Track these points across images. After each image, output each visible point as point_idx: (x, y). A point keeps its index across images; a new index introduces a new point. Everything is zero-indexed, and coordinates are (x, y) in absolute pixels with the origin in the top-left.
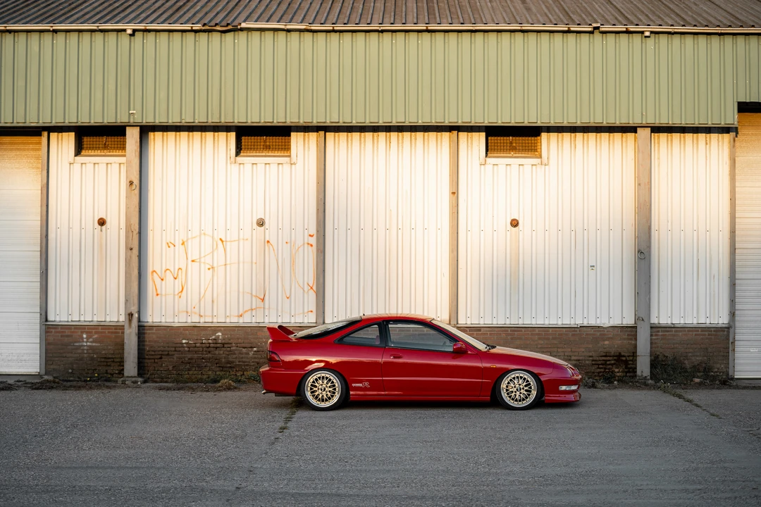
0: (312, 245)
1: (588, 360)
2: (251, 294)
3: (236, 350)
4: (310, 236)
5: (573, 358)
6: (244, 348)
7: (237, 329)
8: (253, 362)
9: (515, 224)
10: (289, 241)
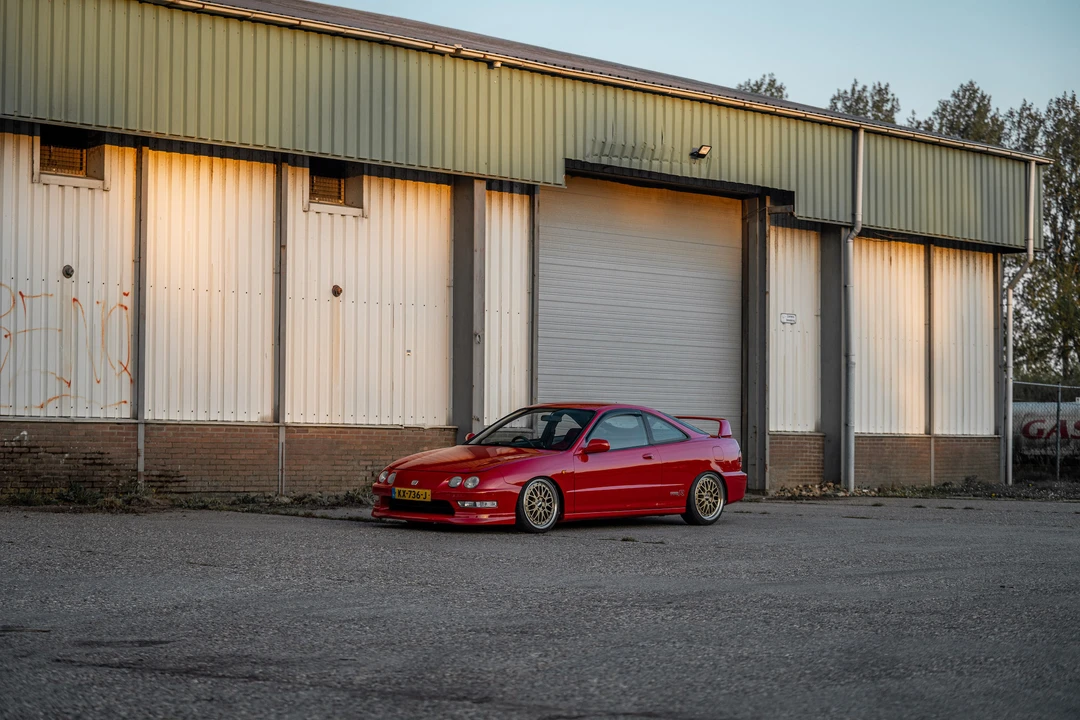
0: (126, 308)
2: (55, 375)
3: (45, 457)
4: (125, 294)
6: (53, 453)
7: (45, 425)
8: (64, 474)
9: (337, 291)
10: (100, 300)
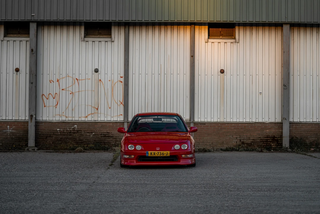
0: (122, 82)
1: (258, 139)
2: (92, 106)
3: (84, 134)
4: (121, 77)
5: (251, 138)
6: (88, 133)
7: (84, 123)
8: (93, 140)
9: (222, 71)
10: (110, 80)
